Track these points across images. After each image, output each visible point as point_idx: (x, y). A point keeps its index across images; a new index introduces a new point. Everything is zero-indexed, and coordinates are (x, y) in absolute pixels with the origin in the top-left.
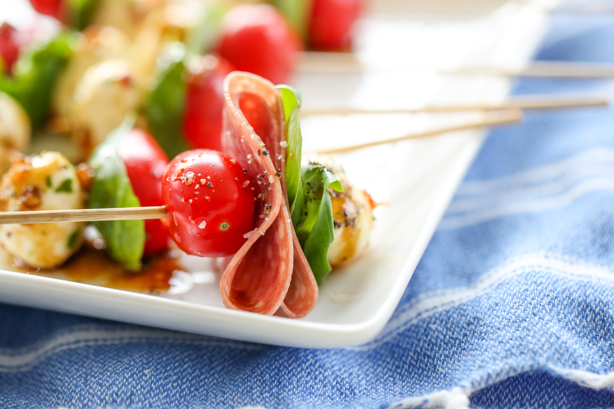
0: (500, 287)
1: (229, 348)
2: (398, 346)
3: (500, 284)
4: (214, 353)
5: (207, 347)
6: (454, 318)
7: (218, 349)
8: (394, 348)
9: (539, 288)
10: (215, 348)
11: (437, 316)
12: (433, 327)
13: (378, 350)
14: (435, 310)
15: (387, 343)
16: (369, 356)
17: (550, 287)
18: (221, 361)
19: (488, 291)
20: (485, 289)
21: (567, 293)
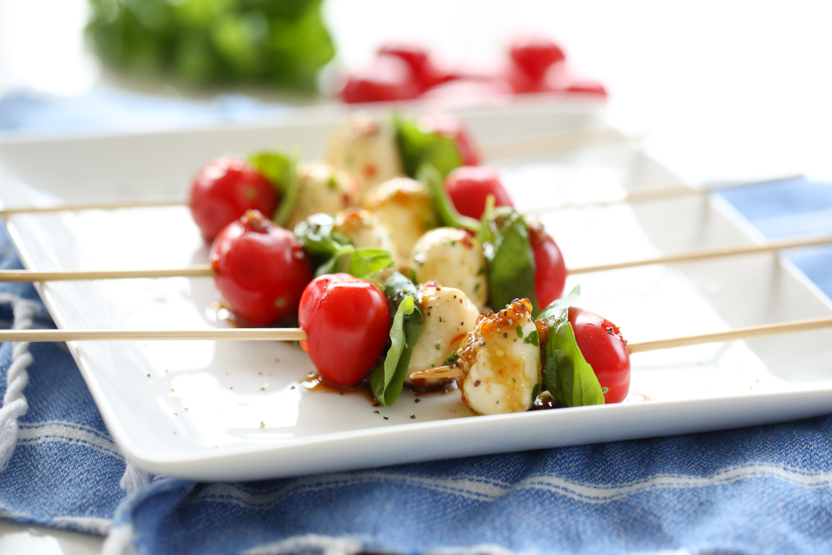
0: (737, 483)
1: (463, 497)
2: (626, 504)
3: (738, 481)
4: (449, 500)
5: (442, 493)
6: (687, 496)
7: (452, 497)
8: (622, 506)
9: (776, 492)
10: (449, 495)
11: (671, 489)
12: (666, 495)
13: (606, 506)
14: (670, 486)
15: (615, 502)
16: (596, 510)
17: (787, 493)
18: (455, 508)
19: (725, 483)
20: (721, 480)
21: (802, 499)
